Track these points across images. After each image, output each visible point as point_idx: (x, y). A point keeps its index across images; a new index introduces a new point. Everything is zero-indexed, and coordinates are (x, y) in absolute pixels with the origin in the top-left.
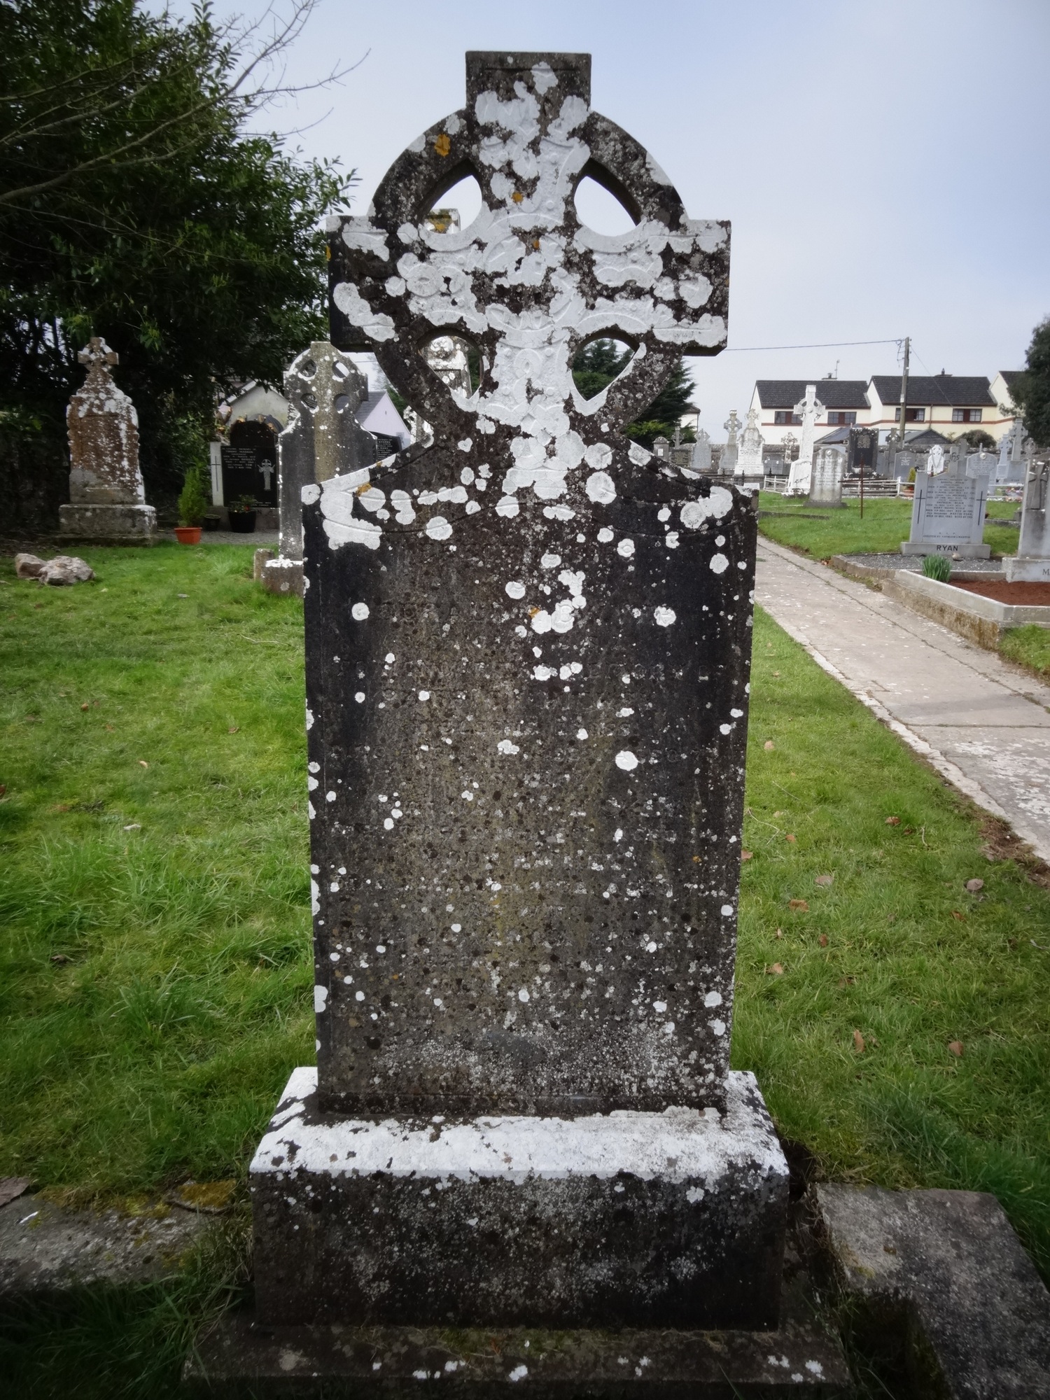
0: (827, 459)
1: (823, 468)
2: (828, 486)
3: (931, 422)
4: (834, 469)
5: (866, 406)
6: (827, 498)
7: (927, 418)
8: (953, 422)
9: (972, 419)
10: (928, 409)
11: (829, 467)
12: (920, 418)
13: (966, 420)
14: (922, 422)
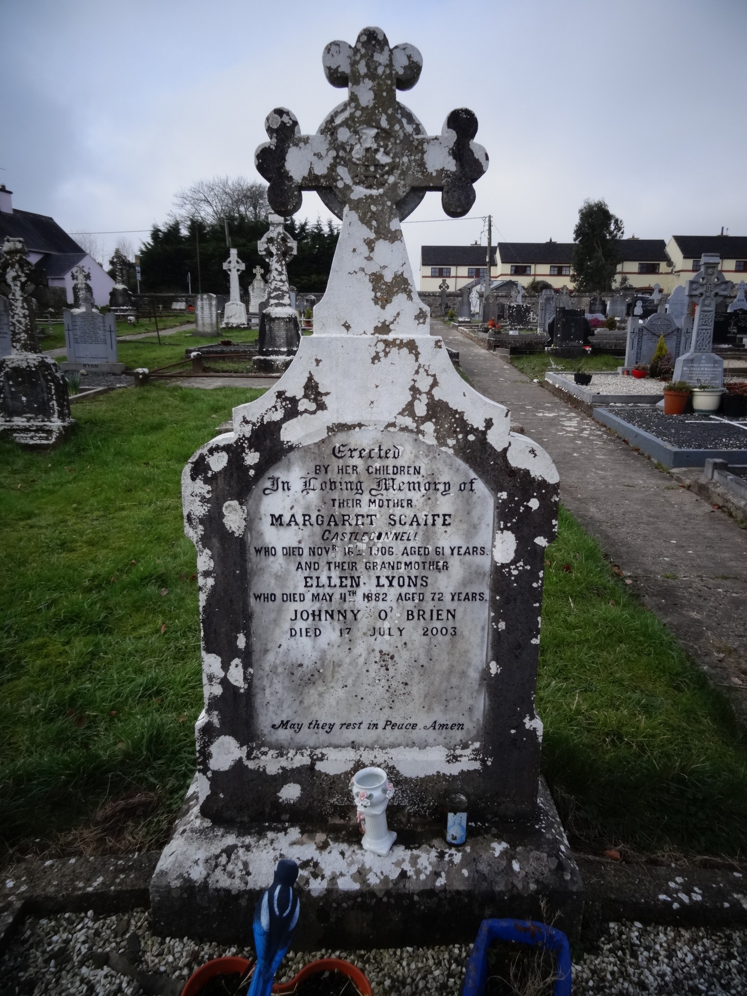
0: (205, 302)
1: (202, 308)
2: (207, 321)
3: (535, 275)
4: (210, 309)
5: (494, 264)
6: (208, 329)
7: (532, 272)
8: (551, 275)
9: (564, 273)
10: (533, 266)
11: (206, 308)
12: (528, 272)
13: (560, 273)
14: (529, 275)
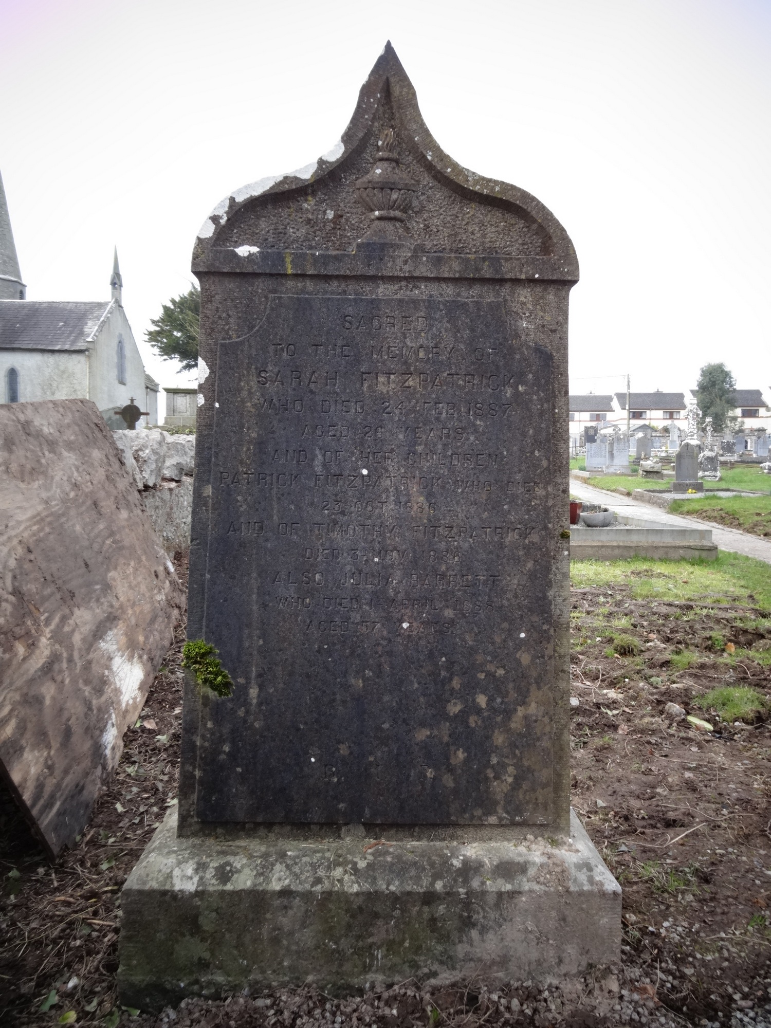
3: (650, 419)
5: (611, 410)
9: (675, 417)
10: (648, 412)
12: (643, 417)
13: (671, 417)
14: (645, 419)
